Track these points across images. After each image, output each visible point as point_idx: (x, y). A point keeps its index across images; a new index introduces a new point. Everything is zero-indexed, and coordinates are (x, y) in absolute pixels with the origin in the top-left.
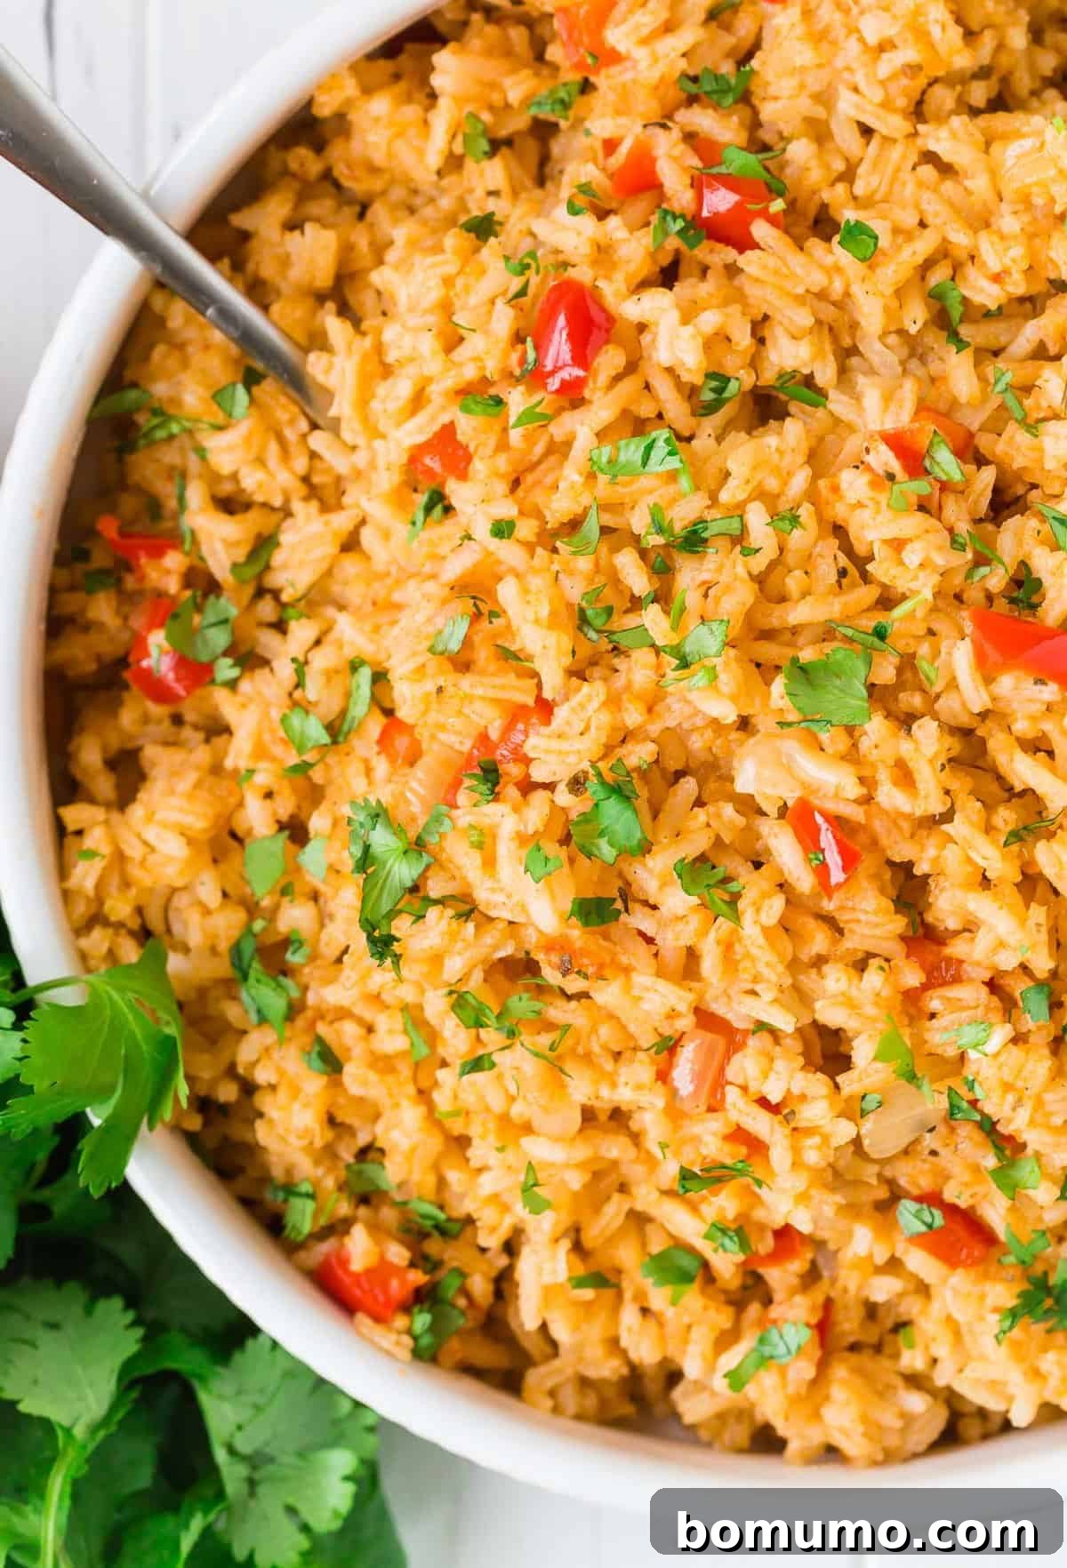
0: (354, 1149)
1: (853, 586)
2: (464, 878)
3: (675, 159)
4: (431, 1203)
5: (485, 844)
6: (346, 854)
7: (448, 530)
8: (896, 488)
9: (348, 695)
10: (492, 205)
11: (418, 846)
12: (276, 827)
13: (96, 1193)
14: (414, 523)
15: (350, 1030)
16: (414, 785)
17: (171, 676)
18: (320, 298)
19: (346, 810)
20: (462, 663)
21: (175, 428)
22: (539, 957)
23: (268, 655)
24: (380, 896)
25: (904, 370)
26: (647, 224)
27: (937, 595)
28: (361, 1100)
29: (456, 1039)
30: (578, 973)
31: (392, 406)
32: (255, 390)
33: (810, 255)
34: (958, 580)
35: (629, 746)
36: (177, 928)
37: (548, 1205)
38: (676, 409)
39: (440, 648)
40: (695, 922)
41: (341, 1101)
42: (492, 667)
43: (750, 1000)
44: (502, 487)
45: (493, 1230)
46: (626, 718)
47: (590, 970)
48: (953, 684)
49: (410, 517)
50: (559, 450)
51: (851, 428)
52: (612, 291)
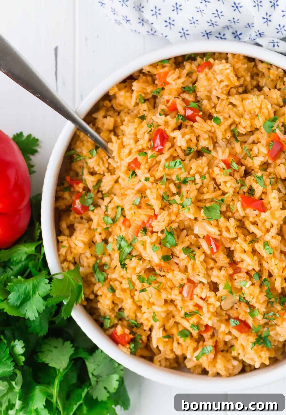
0: (118, 309)
1: (217, 191)
2: (140, 251)
3: (181, 104)
4: (134, 320)
5: (144, 244)
6: (116, 246)
7: (136, 179)
8: (225, 171)
9: (116, 213)
10: (145, 113)
11: (130, 245)
12: (102, 241)
13: (65, 318)
14: (129, 178)
15: (117, 283)
16: (130, 232)
17: (80, 209)
18: (110, 131)
19: (116, 237)
20: (139, 207)
21: (81, 158)
22: (155, 268)
23: (100, 205)
24: (123, 255)
25: (227, 146)
26: (175, 117)
27: (234, 192)
28: (119, 298)
29: (139, 285)
30: (163, 271)
31: (125, 154)
32: (97, 150)
33: (207, 123)
34: (238, 189)
35: (173, 224)
36: (81, 262)
37: (158, 320)
38: (181, 155)
39: (135, 204)
40: (186, 260)
41: (115, 298)
42: (145, 207)
43: (198, 276)
44: (147, 171)
45: (147, 326)
46: (172, 218)
47: (166, 271)
48: (237, 211)
49: (128, 176)
50: (158, 163)
51: (216, 158)
52: (168, 131)
